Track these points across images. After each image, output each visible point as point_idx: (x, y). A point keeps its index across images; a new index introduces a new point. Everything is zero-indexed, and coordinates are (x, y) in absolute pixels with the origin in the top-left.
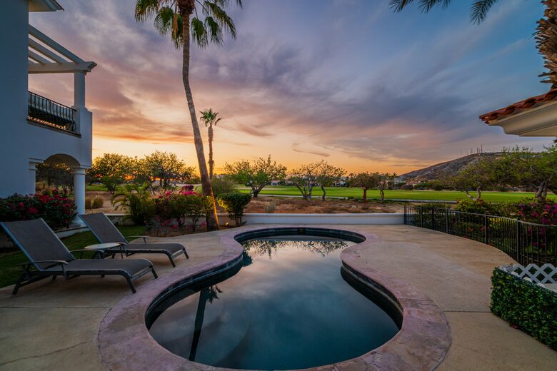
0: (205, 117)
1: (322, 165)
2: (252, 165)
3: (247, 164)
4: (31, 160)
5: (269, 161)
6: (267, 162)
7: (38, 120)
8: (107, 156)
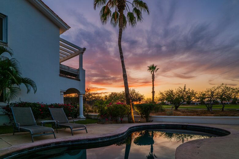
0: (150, 69)
1: (222, 87)
2: (174, 91)
3: (172, 91)
4: (61, 91)
5: (185, 88)
6: (183, 89)
7: (68, 76)
8: (112, 93)
